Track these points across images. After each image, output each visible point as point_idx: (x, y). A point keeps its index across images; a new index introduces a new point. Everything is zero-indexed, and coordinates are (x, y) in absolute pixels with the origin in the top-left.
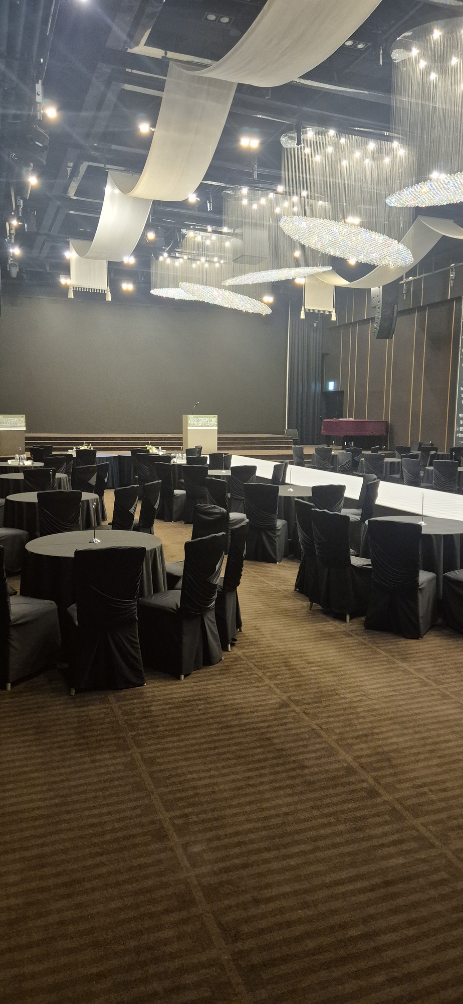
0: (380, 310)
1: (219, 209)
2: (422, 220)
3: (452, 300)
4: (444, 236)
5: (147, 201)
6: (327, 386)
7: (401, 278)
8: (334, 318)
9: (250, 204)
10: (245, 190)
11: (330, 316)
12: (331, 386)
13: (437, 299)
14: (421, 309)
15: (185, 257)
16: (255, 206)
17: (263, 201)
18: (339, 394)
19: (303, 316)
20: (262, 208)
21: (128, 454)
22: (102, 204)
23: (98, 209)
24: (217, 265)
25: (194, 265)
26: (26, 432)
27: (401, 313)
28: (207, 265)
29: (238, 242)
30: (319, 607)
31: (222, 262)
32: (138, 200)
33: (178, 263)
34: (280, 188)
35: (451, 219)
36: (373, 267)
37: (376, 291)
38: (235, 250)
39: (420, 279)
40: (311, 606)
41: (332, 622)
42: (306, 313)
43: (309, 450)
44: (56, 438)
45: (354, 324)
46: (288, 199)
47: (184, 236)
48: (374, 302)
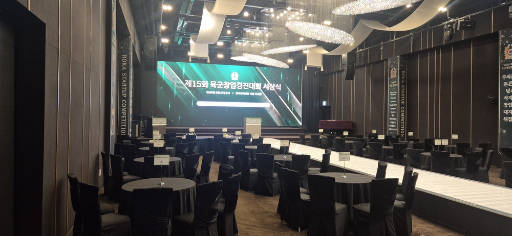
0: (346, 66)
1: (259, 19)
2: (362, 22)
3: (383, 60)
4: (374, 30)
5: (223, 16)
6: (322, 103)
7: (356, 49)
8: (322, 70)
9: (275, 16)
10: (272, 10)
11: (320, 69)
12: (324, 103)
13: (376, 60)
14: (368, 65)
15: (248, 42)
16: (278, 17)
17: (281, 15)
18: (328, 108)
19: (306, 69)
20: (281, 18)
21: (213, 137)
22: (201, 18)
23: (200, 20)
24: (264, 45)
25: (253, 46)
26: (166, 126)
27: (357, 67)
28: (259, 45)
29: (271, 34)
30: (286, 223)
31: (266, 43)
32: (218, 16)
33: (245, 44)
34: (289, 9)
35: (377, 21)
36: (340, 44)
37: (344, 56)
38: (269, 38)
39: (367, 50)
40: (282, 222)
41: (290, 232)
42: (307, 67)
43: (308, 136)
44: (180, 129)
45: (335, 73)
46: (294, 14)
47: (245, 32)
48: (344, 62)
